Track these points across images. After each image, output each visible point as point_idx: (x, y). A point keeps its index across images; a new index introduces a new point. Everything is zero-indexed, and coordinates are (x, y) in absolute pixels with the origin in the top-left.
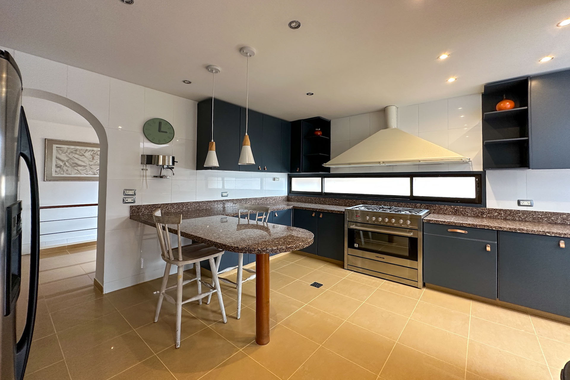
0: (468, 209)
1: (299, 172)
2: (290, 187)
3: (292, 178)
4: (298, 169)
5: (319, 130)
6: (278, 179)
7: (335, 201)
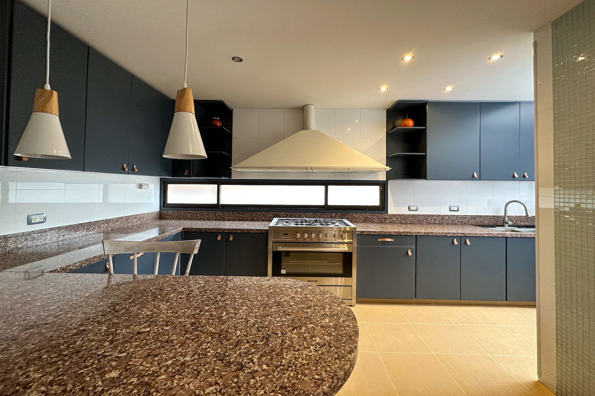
0: (375, 216)
1: (189, 176)
2: (164, 197)
3: (169, 185)
4: (187, 171)
5: (218, 120)
6: (147, 187)
7: (238, 215)
